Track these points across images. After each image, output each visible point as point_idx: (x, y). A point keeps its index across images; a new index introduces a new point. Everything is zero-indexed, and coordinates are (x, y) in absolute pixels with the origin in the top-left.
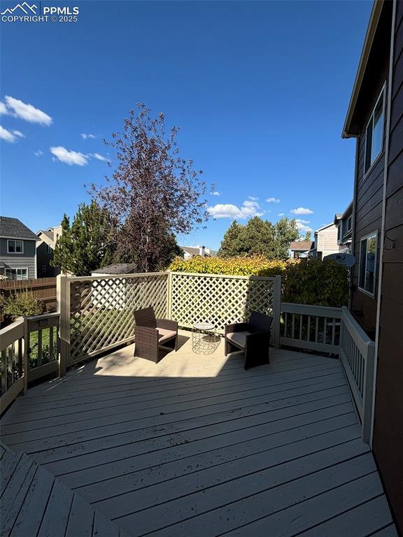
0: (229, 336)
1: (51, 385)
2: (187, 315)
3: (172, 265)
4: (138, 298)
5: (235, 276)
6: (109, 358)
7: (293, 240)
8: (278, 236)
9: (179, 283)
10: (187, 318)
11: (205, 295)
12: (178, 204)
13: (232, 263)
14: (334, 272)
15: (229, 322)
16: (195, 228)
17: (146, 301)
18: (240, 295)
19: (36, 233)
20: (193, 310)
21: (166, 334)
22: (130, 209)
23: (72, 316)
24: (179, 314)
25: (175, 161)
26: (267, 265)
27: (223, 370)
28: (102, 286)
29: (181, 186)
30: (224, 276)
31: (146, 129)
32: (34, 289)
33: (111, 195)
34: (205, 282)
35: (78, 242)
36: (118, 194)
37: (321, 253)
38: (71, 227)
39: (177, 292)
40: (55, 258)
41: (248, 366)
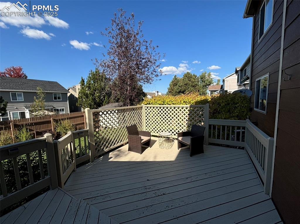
0: (180, 138)
1: (88, 167)
2: (154, 129)
3: (144, 101)
4: (125, 120)
5: (181, 106)
6: (115, 152)
7: (209, 85)
8: (201, 83)
9: (149, 111)
10: (154, 130)
11: (164, 117)
12: (144, 67)
13: (179, 98)
14: (241, 100)
15: (179, 131)
16: (155, 80)
17: (130, 122)
18: (184, 116)
19: (67, 89)
20: (157, 125)
21: (145, 139)
22: (117, 71)
23: (95, 131)
24: (149, 128)
25: (141, 42)
26: (199, 98)
27: (178, 157)
28: (109, 114)
29: (146, 56)
30: (175, 106)
31: (124, 24)
32: (70, 118)
33: (106, 64)
34: (164, 110)
35: (90, 92)
36: (110, 63)
37: (227, 91)
38: (85, 84)
39: (148, 116)
40: (78, 101)
41: (192, 155)
